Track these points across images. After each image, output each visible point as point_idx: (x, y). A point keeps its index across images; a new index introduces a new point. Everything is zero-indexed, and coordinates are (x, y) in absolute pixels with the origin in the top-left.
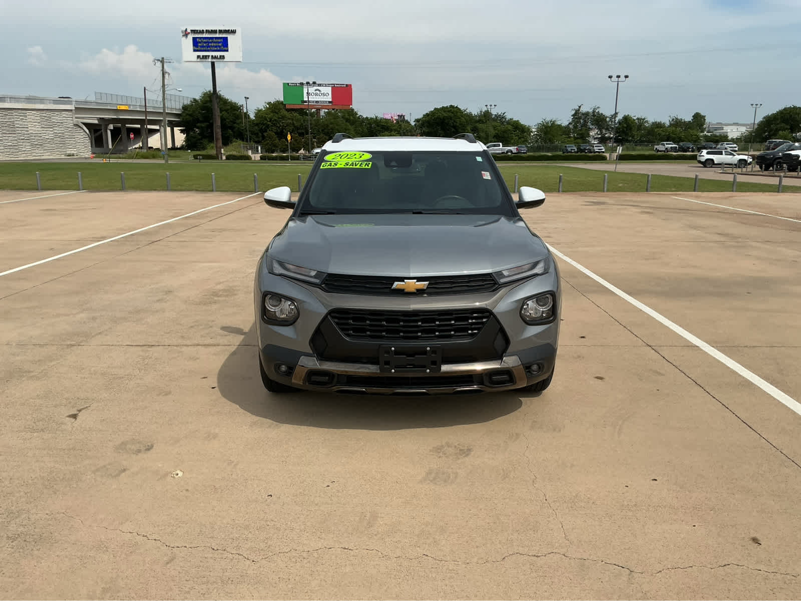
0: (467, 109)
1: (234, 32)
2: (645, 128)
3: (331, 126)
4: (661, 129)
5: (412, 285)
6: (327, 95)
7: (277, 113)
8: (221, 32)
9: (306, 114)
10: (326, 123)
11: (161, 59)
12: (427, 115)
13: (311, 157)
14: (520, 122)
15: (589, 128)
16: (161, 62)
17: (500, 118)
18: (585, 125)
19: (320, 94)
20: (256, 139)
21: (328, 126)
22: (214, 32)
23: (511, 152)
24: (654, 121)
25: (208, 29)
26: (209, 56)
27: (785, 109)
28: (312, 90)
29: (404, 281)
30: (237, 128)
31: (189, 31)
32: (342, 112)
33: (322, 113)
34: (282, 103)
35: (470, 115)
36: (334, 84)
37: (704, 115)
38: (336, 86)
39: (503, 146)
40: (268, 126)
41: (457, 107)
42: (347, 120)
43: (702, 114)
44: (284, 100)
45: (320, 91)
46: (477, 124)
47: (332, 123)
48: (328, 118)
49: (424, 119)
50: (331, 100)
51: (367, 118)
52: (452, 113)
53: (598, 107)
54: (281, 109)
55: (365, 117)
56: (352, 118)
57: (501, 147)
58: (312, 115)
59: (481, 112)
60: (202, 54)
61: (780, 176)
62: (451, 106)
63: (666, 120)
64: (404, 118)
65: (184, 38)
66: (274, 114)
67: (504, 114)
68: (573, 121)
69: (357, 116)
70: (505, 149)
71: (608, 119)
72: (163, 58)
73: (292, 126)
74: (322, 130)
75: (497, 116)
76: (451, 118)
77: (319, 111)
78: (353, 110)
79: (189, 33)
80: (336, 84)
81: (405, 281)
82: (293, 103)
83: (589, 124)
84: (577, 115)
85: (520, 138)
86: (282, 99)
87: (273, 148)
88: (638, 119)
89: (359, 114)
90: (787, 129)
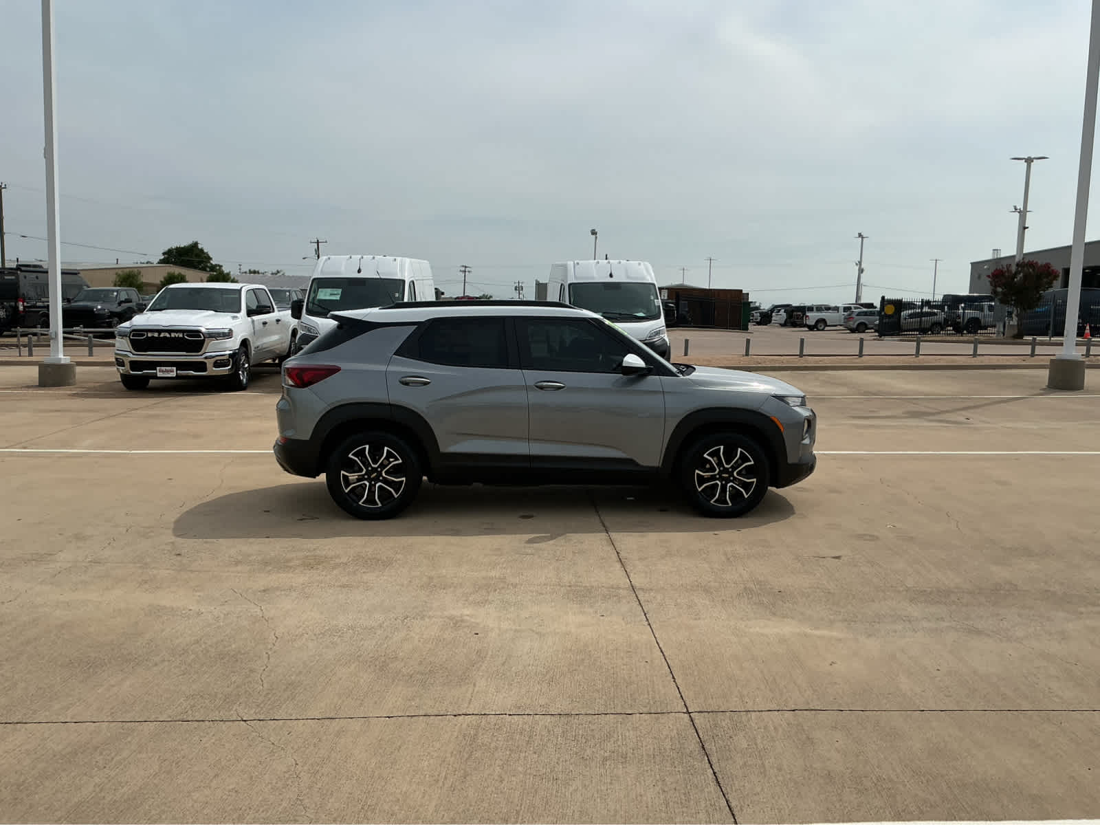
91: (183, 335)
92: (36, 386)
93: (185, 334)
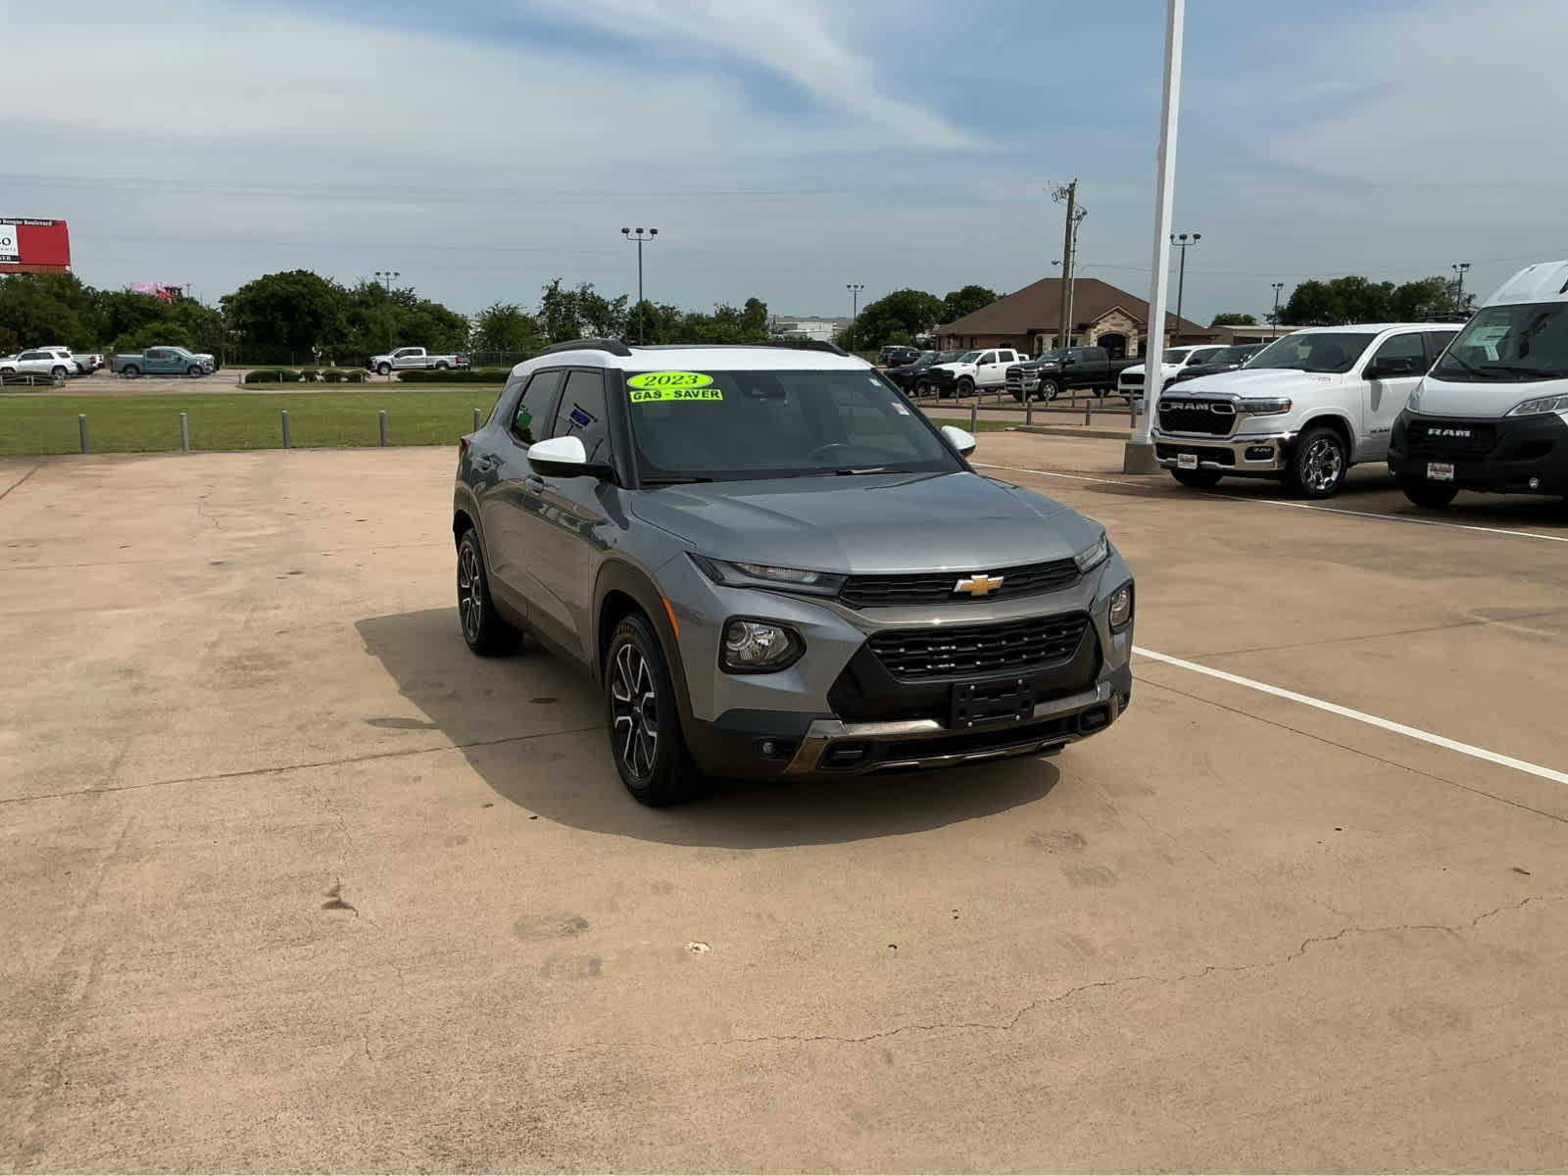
0: (332, 279)
2: (677, 326)
3: (22, 309)
4: (705, 327)
5: (980, 583)
6: (6, 242)
12: (248, 289)
14: (445, 307)
15: (578, 323)
17: (404, 299)
18: (569, 316)
21: (13, 310)
23: (446, 364)
24: (690, 313)
27: (895, 295)
29: (971, 579)
32: (45, 281)
35: (339, 292)
36: (23, 220)
37: (763, 302)
38: (26, 223)
39: (428, 354)
41: (312, 274)
42: (60, 297)
43: (762, 301)
46: (357, 310)
47: (22, 304)
48: (10, 292)
49: (243, 296)
50: (16, 254)
51: (105, 293)
52: (305, 286)
53: (591, 285)
55: (100, 290)
56: (68, 292)
57: (424, 356)
59: (363, 285)
61: (971, 407)
62: (300, 271)
63: (710, 312)
64: (180, 293)
67: (411, 291)
68: (547, 309)
69: (83, 288)
70: (432, 361)
71: (610, 307)
75: (398, 295)
76: (303, 297)
78: (71, 275)
80: (28, 220)
81: (974, 577)
83: (577, 315)
84: (552, 296)
85: (449, 339)
88: (662, 308)
89: (86, 284)
90: (901, 327)
91: (1209, 407)
92: (1124, 473)
93: (1212, 406)
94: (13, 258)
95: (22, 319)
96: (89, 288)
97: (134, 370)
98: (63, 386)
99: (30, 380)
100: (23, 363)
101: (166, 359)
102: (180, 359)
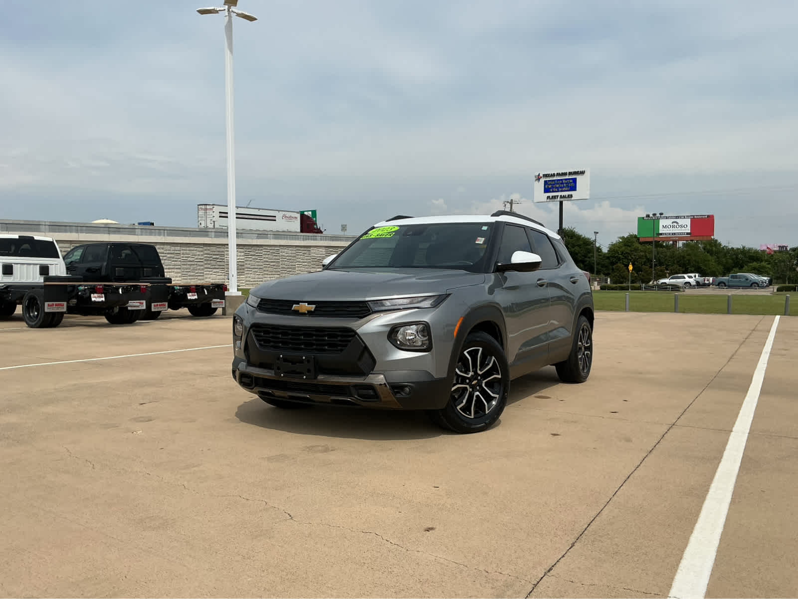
1: (582, 173)
3: (688, 257)
5: (304, 308)
6: (685, 226)
7: (630, 246)
8: (570, 173)
9: (662, 246)
10: (682, 254)
11: (510, 201)
13: (653, 287)
16: (510, 203)
19: (678, 226)
20: (606, 272)
21: (684, 257)
22: (565, 174)
25: (559, 172)
26: (558, 196)
28: (668, 222)
30: (588, 262)
31: (541, 175)
32: (703, 243)
33: (680, 244)
34: (635, 236)
36: (694, 216)
38: (695, 217)
40: (619, 259)
42: (710, 252)
44: (638, 234)
45: (677, 223)
47: (689, 255)
48: (685, 249)
50: (689, 232)
51: (732, 248)
54: (634, 242)
55: (730, 247)
56: (715, 249)
58: (667, 247)
60: (551, 194)
65: (537, 182)
66: (626, 247)
69: (721, 247)
72: (512, 200)
73: (644, 257)
74: (678, 262)
77: (675, 243)
78: (715, 240)
79: (541, 177)
80: (696, 216)
81: (300, 304)
82: (647, 235)
86: (636, 233)
87: (622, 280)
89: (723, 244)
94: (687, 234)
95: (687, 262)
96: (725, 246)
97: (723, 285)
98: (684, 291)
99: (669, 288)
100: (672, 280)
101: (741, 280)
102: (747, 279)
